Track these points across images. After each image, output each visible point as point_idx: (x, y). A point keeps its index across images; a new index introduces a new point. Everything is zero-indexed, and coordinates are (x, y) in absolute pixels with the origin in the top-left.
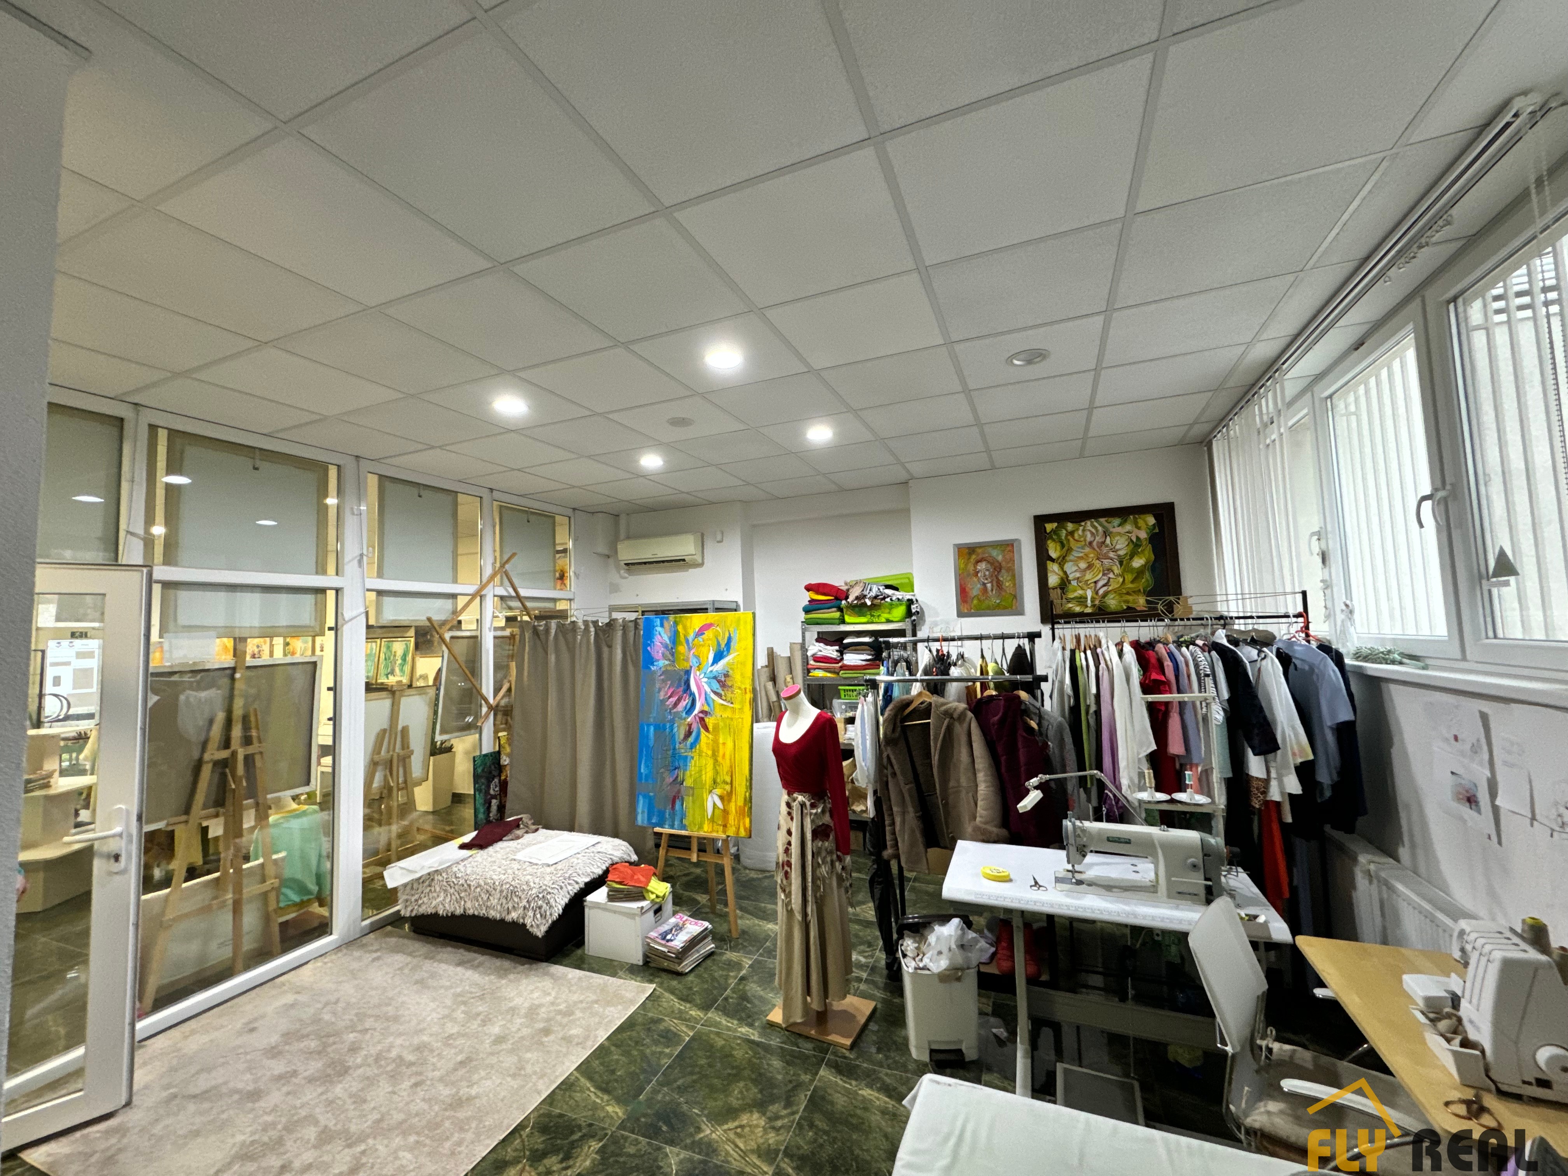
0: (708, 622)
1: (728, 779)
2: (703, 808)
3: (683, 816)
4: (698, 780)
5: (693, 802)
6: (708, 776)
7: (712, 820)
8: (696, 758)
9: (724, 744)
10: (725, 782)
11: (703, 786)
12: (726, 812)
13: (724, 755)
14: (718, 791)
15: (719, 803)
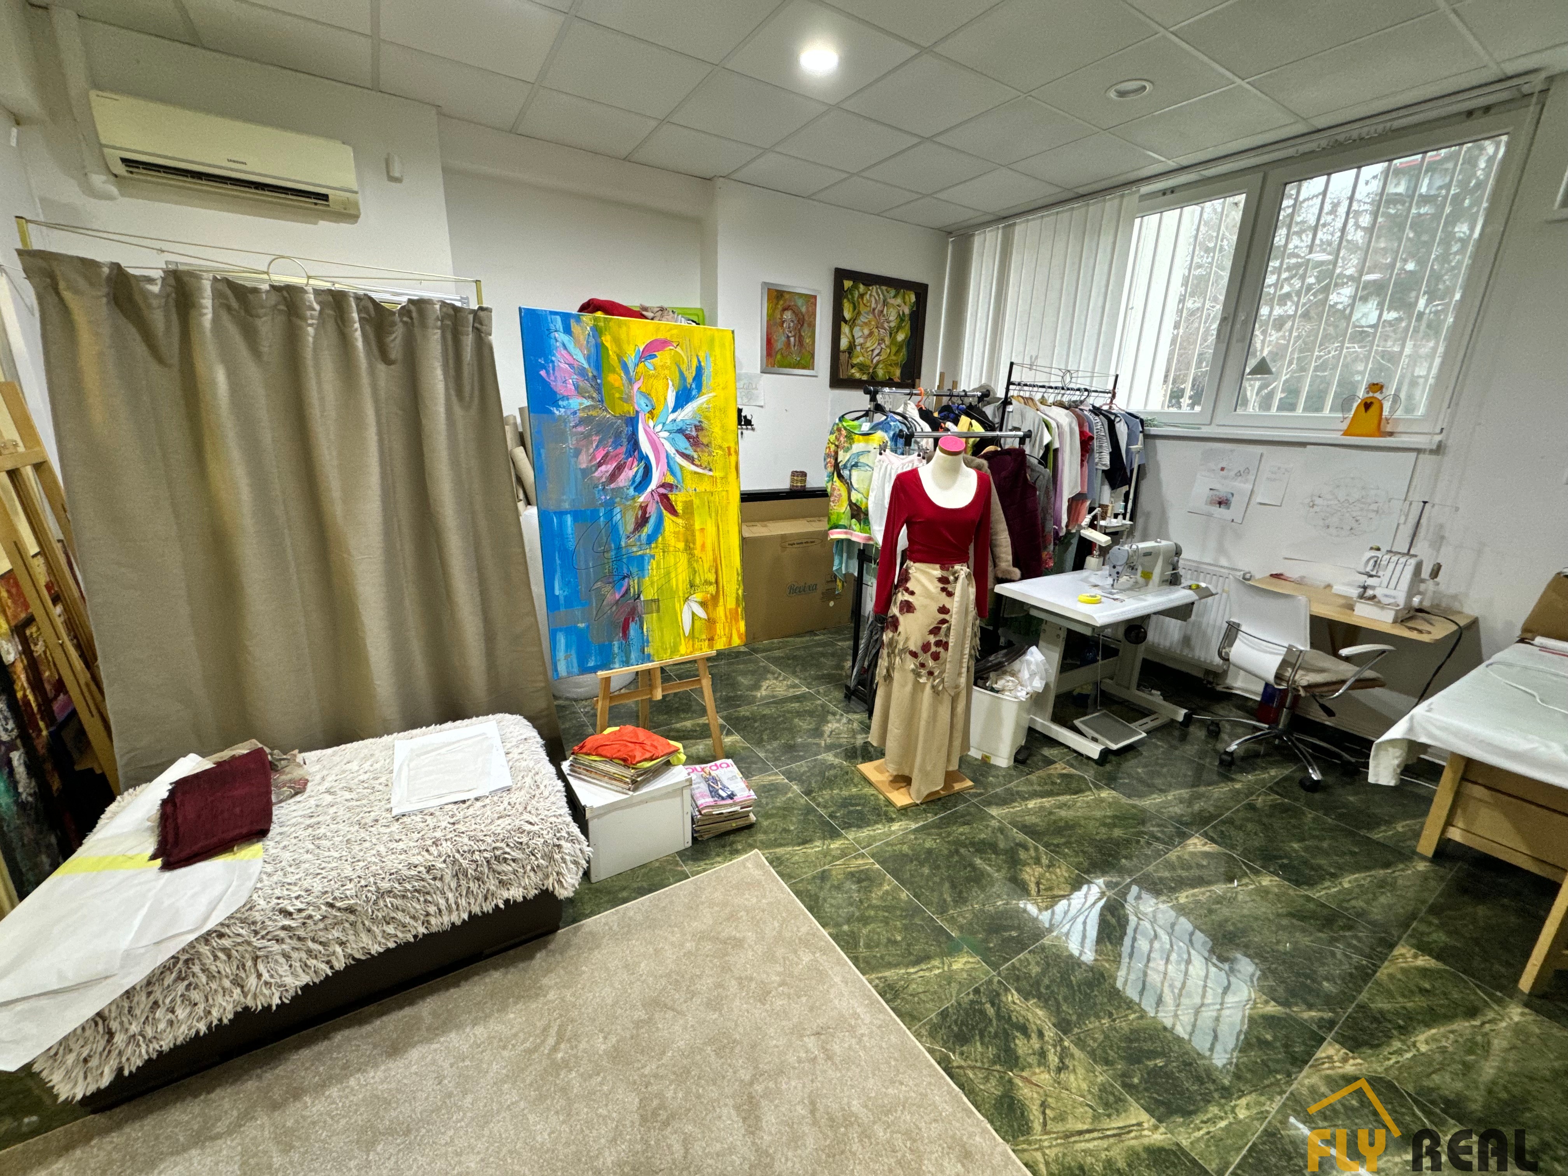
0: (660, 336)
1: (712, 578)
2: (676, 623)
3: (644, 642)
4: (665, 588)
5: (660, 619)
6: (680, 578)
7: (692, 636)
8: (659, 555)
9: (702, 530)
10: (707, 583)
11: (673, 594)
12: (711, 622)
13: (703, 546)
14: (698, 596)
15: (700, 612)
